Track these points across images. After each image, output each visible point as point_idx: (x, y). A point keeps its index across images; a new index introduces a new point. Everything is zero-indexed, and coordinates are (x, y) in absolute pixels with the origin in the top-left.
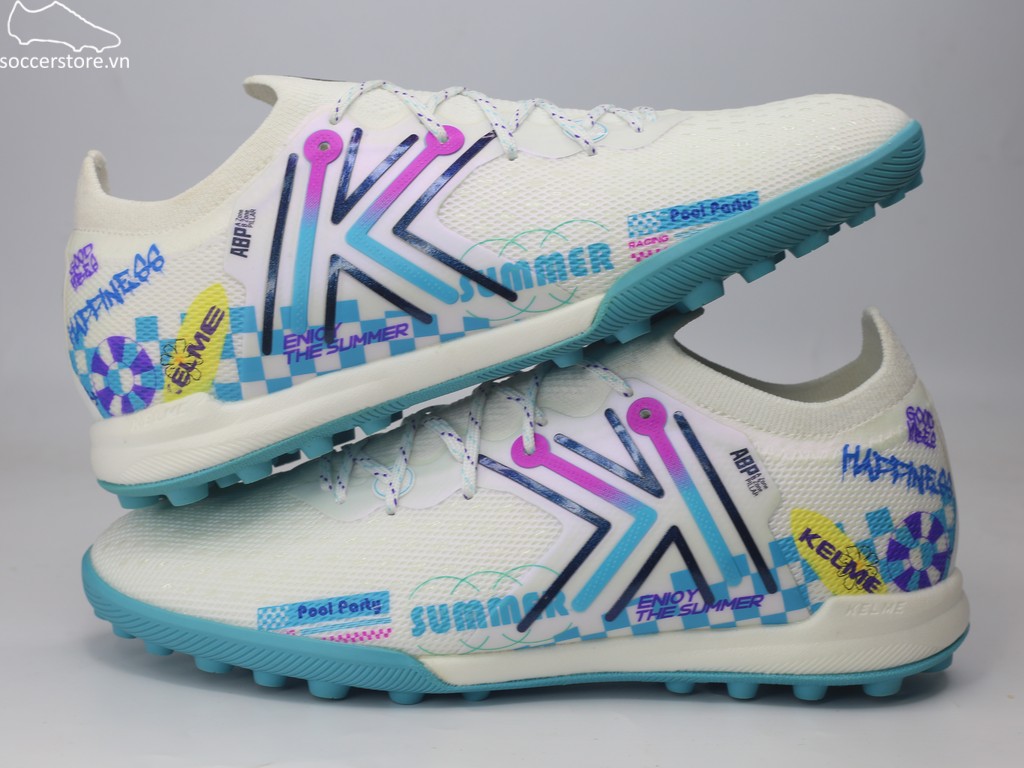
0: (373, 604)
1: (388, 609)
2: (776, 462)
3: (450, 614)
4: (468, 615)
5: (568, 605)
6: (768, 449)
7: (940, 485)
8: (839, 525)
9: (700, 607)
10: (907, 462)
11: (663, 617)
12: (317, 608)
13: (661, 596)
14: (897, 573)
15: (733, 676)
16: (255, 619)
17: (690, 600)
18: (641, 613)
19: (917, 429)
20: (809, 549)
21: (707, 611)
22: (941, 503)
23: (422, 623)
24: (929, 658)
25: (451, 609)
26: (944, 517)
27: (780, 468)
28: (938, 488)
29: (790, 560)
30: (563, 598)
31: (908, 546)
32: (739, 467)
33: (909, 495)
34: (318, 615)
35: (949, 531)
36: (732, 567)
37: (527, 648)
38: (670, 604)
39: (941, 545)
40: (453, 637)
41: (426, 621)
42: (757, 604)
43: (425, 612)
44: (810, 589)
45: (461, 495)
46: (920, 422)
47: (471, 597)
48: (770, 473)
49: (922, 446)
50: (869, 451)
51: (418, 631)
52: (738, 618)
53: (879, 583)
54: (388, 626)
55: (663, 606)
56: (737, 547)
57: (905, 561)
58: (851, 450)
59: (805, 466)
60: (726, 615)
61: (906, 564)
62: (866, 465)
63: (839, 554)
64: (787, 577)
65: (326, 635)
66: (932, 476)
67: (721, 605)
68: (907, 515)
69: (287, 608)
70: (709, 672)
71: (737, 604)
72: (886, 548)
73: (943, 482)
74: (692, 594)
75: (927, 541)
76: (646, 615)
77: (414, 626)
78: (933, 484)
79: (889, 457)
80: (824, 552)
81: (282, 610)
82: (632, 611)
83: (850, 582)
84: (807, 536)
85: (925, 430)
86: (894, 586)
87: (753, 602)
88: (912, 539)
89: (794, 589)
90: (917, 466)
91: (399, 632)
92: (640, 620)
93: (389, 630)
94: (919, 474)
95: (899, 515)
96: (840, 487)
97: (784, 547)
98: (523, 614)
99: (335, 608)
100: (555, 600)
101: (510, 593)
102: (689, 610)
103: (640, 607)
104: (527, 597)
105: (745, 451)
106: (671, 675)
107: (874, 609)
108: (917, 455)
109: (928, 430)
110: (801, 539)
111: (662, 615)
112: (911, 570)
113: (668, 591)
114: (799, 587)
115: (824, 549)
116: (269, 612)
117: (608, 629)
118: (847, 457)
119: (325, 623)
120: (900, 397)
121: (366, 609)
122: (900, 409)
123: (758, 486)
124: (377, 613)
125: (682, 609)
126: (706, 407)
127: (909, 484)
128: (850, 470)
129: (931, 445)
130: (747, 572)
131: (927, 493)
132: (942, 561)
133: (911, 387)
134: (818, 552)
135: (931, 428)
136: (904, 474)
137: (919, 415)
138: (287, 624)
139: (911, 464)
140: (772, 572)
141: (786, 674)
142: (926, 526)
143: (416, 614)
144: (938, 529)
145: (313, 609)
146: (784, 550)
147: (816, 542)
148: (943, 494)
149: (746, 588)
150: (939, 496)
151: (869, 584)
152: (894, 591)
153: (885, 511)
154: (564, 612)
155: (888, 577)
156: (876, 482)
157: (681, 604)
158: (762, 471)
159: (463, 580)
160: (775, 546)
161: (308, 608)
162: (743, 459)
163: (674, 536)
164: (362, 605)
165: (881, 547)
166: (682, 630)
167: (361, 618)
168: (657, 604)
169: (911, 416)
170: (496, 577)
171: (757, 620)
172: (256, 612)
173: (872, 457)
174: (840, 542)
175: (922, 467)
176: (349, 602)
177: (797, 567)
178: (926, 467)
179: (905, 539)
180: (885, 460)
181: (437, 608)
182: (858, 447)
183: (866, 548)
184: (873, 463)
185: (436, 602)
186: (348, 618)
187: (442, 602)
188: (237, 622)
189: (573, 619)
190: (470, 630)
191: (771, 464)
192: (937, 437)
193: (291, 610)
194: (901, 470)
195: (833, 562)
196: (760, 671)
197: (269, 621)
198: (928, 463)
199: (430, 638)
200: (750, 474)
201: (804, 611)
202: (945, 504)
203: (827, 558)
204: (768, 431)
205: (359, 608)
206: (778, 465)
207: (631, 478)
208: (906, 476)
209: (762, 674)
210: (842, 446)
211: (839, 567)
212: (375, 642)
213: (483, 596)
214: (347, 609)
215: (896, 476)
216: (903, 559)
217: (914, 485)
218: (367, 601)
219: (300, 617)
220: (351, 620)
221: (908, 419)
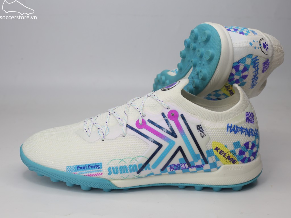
0: (97, 166)
1: (102, 168)
2: (208, 129)
3: (119, 169)
4: (123, 169)
5: (150, 167)
6: (206, 125)
7: (255, 133)
8: (226, 146)
9: (187, 168)
10: (245, 128)
11: (177, 170)
12: (82, 167)
13: (176, 165)
14: (242, 159)
15: (196, 185)
16: (66, 169)
17: (184, 166)
18: (171, 169)
19: (249, 119)
20: (217, 152)
21: (189, 168)
22: (255, 138)
23: (111, 171)
24: (250, 181)
25: (119, 168)
26: (256, 142)
27: (209, 130)
28: (254, 134)
29: (212, 155)
30: (149, 165)
31: (245, 151)
32: (198, 130)
33: (246, 137)
34: (83, 169)
35: (257, 146)
36: (196, 158)
37: (140, 177)
38: (179, 167)
39: (254, 150)
40: (119, 175)
41: (112, 171)
42: (203, 167)
43: (112, 169)
44: (217, 163)
45: (122, 136)
47: (124, 165)
48: (207, 132)
49: (250, 123)
50: (235, 125)
51: (110, 174)
52: (197, 170)
53: (236, 161)
54: (101, 172)
55: (177, 167)
56: (197, 152)
58: (230, 125)
59: (217, 130)
60: (194, 169)
61: (244, 156)
62: (234, 129)
63: (225, 154)
64: (211, 160)
65: (85, 174)
66: (253, 131)
67: (193, 167)
68: (245, 143)
69: (74, 167)
70: (189, 184)
71: (197, 167)
72: (238, 152)
73: (256, 132)
74: (184, 164)
75: (250, 149)
76: (172, 169)
77: (109, 172)
78: (253, 134)
79: (240, 127)
80: (221, 153)
81: (73, 167)
82: (168, 169)
83: (228, 161)
84: (217, 149)
85: (251, 119)
86: (241, 162)
87: (201, 166)
88: (246, 149)
89: (213, 163)
90: (248, 129)
91: (104, 174)
92: (170, 171)
93: (102, 173)
94: (249, 131)
95: (242, 143)
96: (226, 136)
97: (210, 152)
98: (138, 169)
99: (87, 167)
100: (147, 166)
101: (135, 164)
102: (184, 168)
103: (170, 167)
104: (139, 165)
105: (200, 125)
106: (179, 184)
107: (235, 168)
108: (249, 126)
109: (252, 118)
110: (215, 150)
111: (176, 169)
112: (246, 157)
113: (178, 163)
114: (214, 163)
115: (221, 152)
116: (70, 168)
117: (161, 173)
118: (228, 127)
119: (84, 171)
120: (244, 110)
121: (95, 168)
122: (244, 113)
123: (203, 135)
124: (98, 169)
125: (182, 168)
126: (190, 113)
127: (246, 134)
128: (229, 131)
129: (253, 123)
130: (200, 159)
131: (251, 136)
132: (254, 155)
133: (248, 106)
134: (220, 153)
135: (253, 118)
137: (250, 115)
138: (74, 171)
139: (247, 128)
140: (207, 159)
141: (210, 185)
142: (250, 145)
143: (109, 169)
144: (254, 145)
146: (210, 153)
147: (219, 151)
148: (255, 136)
149: (200, 162)
150: (254, 137)
151: (234, 162)
152: (240, 163)
153: (239, 142)
154: (149, 169)
155: (239, 160)
156: (236, 134)
157: (181, 167)
158: (205, 131)
159: (122, 160)
160: (208, 152)
161: (80, 167)
162: (199, 128)
163: (180, 149)
164: (94, 166)
165: (237, 152)
166: (182, 173)
167: (94, 170)
168: (175, 166)
169: (247, 115)
170: (131, 159)
171: (203, 171)
172: (66, 167)
173: (235, 127)
174: (225, 151)
175: (250, 129)
176: (91, 166)
177: (214, 157)
178: (251, 129)
179: (244, 149)
180: (239, 128)
181: (115, 168)
182: (231, 125)
183: (233, 152)
184: (236, 129)
185: (115, 166)
186: (91, 170)
187: (116, 166)
188: (61, 170)
189: (152, 170)
190: (124, 174)
191: (207, 129)
192: (254, 120)
193: (75, 167)
194: (243, 130)
195: (224, 156)
196: (203, 184)
197: (70, 170)
198: (251, 128)
199: (113, 176)
200: (201, 132)
201: (216, 169)
202: (256, 139)
203: (222, 155)
204: (206, 120)
206: (209, 129)
207: (168, 132)
208: (245, 132)
209: (204, 185)
210: (227, 124)
211: (225, 157)
212: (98, 176)
213: (127, 165)
214: (91, 167)
215: (242, 132)
216: (243, 155)
217: (247, 134)
218: (96, 165)
219: (78, 169)
220: (91, 171)
221: (246, 116)
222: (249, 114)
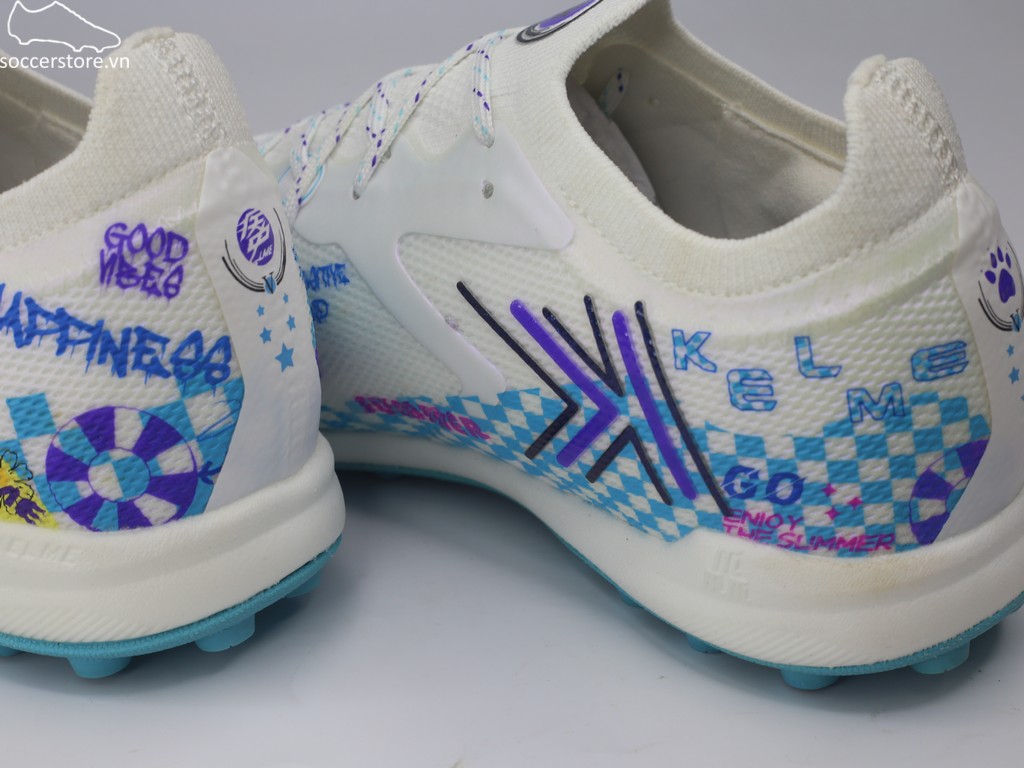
7: (180, 361)
10: (90, 321)
14: (68, 502)
19: (126, 264)
26: (184, 416)
28: (169, 368)
31: (85, 461)
35: (203, 440)
39: (173, 461)
46: (133, 251)
49: (137, 293)
50: (19, 295)
53: (40, 510)
57: (81, 484)
61: (84, 489)
62: (12, 319)
68: (82, 410)
72: (44, 459)
75: (130, 455)
78: (157, 361)
79: (55, 310)
86: (67, 518)
88: (93, 451)
90: (115, 328)
95: (66, 409)
107: (30, 550)
108: (124, 309)
109: (163, 265)
112: (97, 499)
120: (96, 207)
122: (90, 228)
127: (89, 358)
129: (164, 292)
131: (134, 375)
136: (81, 342)
137: (138, 240)
139: (100, 324)
142: (128, 430)
144: (162, 435)
148: (183, 377)
150: (174, 381)
151: (25, 510)
152: (68, 527)
153: (41, 399)
155: (53, 504)
156: (26, 349)
165: (36, 455)
169: (115, 241)
173: (23, 307)
175: (127, 332)
178: (142, 330)
179: (82, 449)
180: (46, 313)
184: (24, 316)
194: (75, 334)
198: (146, 323)
202: (187, 394)
208: (86, 345)
215: (65, 343)
216: (77, 479)
217: (101, 361)
221: (104, 246)
222: (130, 238)
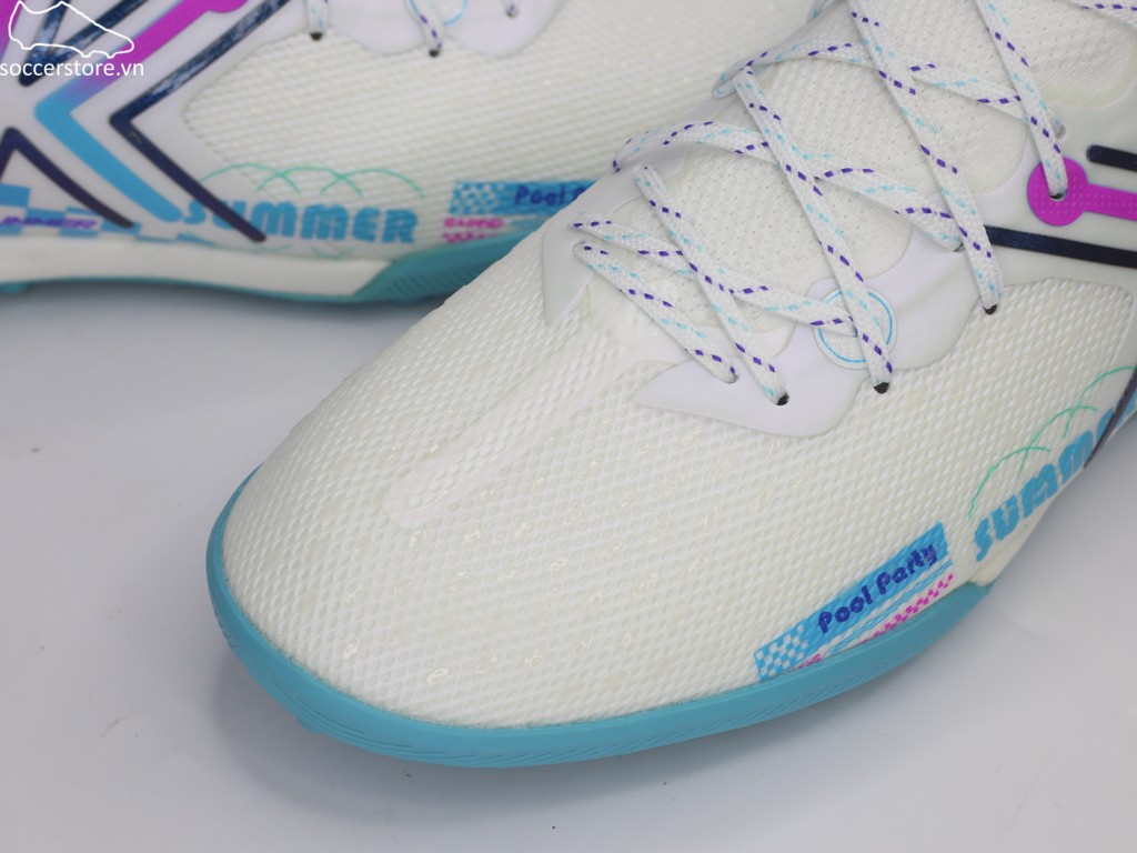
0: (924, 555)
1: (946, 550)
3: (1018, 504)
4: (1039, 491)
12: (848, 605)
16: (753, 670)
23: (988, 537)
34: (852, 614)
40: (1020, 530)
41: (992, 533)
43: (991, 522)
45: (981, 310)
47: (1041, 465)
51: (983, 551)
54: (948, 571)
65: (867, 635)
69: (800, 629)
77: (978, 551)
93: (950, 577)
98: (1094, 444)
99: (873, 590)
101: (1084, 430)
104: (1101, 422)
116: (773, 649)
121: (916, 568)
124: (934, 560)
138: (807, 652)
143: (981, 531)
145: (843, 609)
159: (1028, 449)
161: (834, 612)
164: (910, 565)
167: (911, 586)
170: (1065, 418)
172: (750, 659)
176: (891, 572)
181: (1004, 507)
185: (1002, 499)
186: (895, 594)
187: (1008, 496)
190: (1038, 507)
193: (806, 629)
197: (778, 661)
199: (996, 552)
205: (907, 571)
213: (1053, 458)
214: (892, 581)
218: (916, 555)
219: (825, 630)
220: (900, 595)
